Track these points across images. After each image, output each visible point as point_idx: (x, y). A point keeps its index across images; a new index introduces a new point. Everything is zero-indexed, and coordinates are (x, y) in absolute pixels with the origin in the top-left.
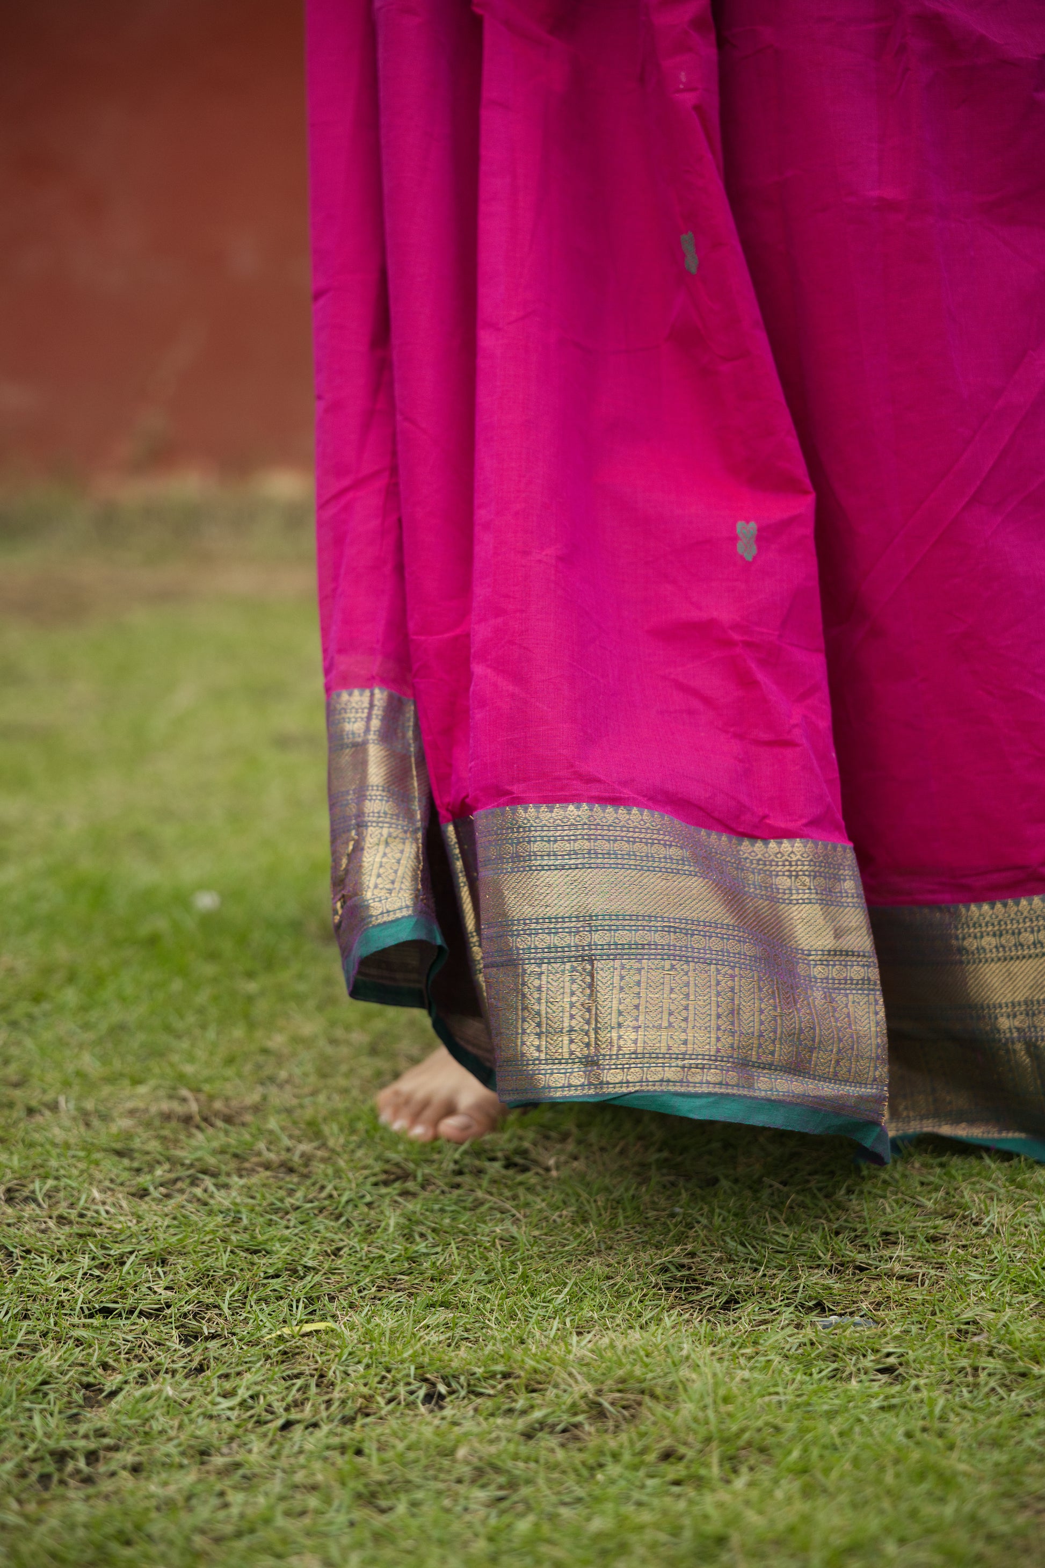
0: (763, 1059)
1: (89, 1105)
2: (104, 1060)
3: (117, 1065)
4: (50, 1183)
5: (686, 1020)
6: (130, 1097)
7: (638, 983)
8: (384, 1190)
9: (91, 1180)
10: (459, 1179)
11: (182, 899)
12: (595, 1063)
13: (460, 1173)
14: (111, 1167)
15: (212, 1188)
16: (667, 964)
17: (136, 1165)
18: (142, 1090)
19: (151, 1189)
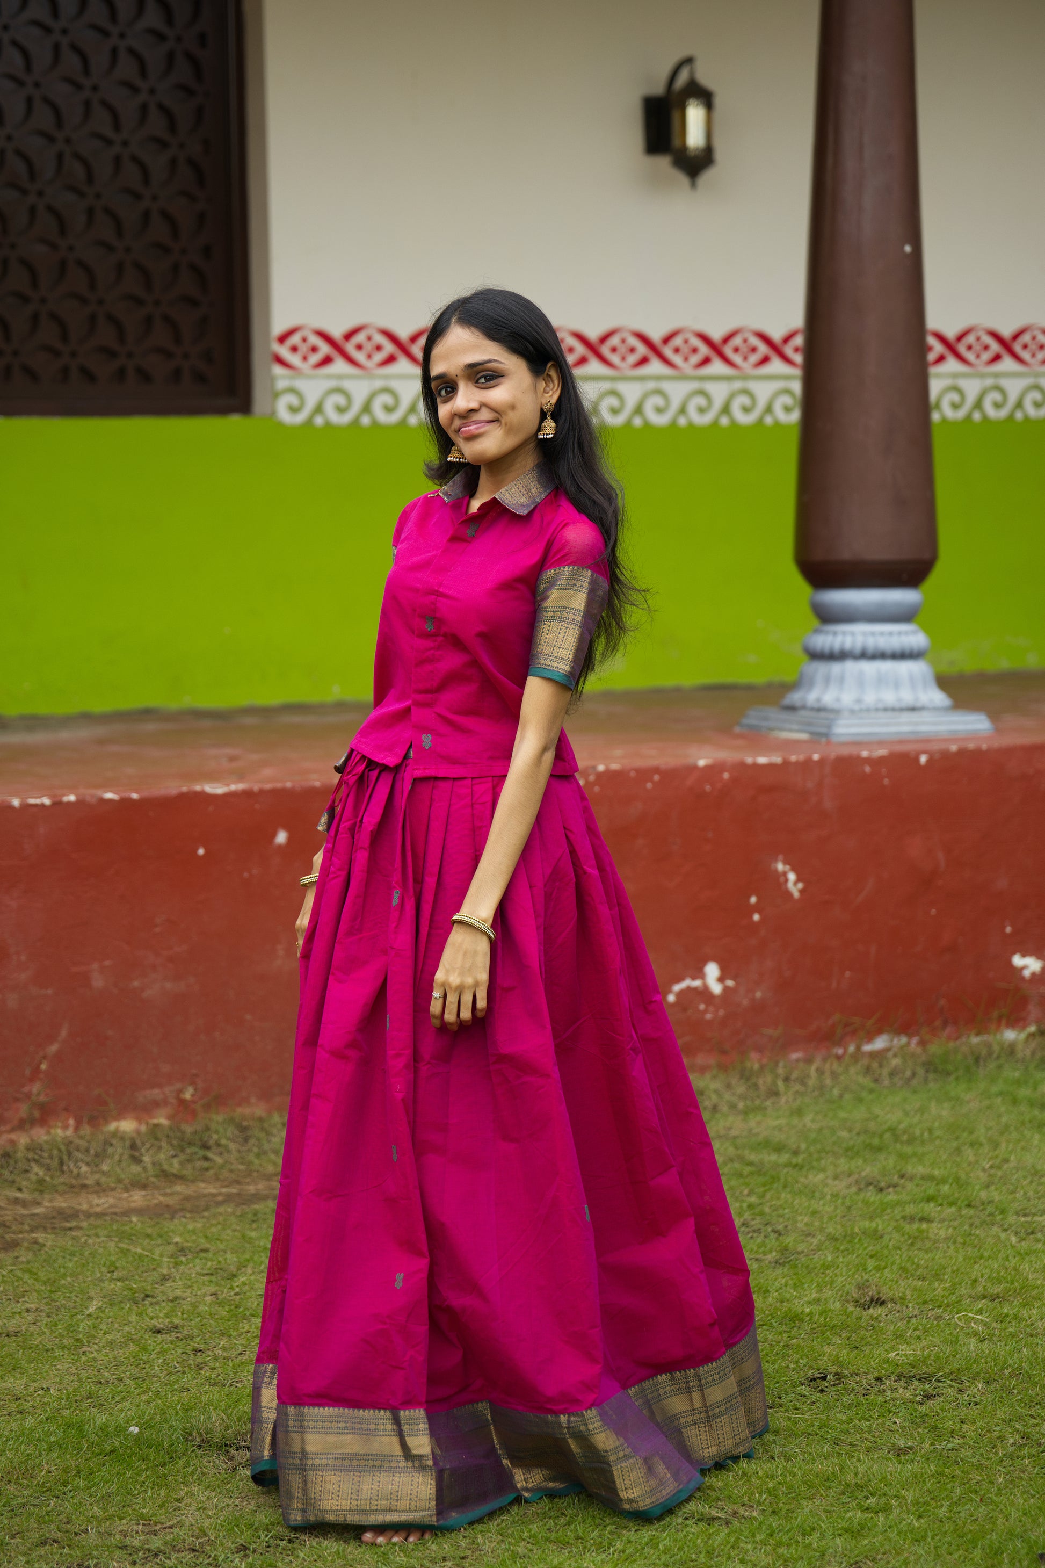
0: (373, 1508)
1: (102, 1529)
2: (104, 1510)
3: (111, 1511)
4: (95, 1561)
5: (338, 1496)
6: (119, 1525)
7: (340, 1481)
8: (236, 1555)
9: (112, 1559)
10: (268, 1549)
11: (121, 1430)
12: (306, 1512)
13: (269, 1547)
14: (118, 1553)
15: (163, 1559)
16: (333, 1473)
17: (129, 1552)
18: (124, 1522)
19: (138, 1561)
